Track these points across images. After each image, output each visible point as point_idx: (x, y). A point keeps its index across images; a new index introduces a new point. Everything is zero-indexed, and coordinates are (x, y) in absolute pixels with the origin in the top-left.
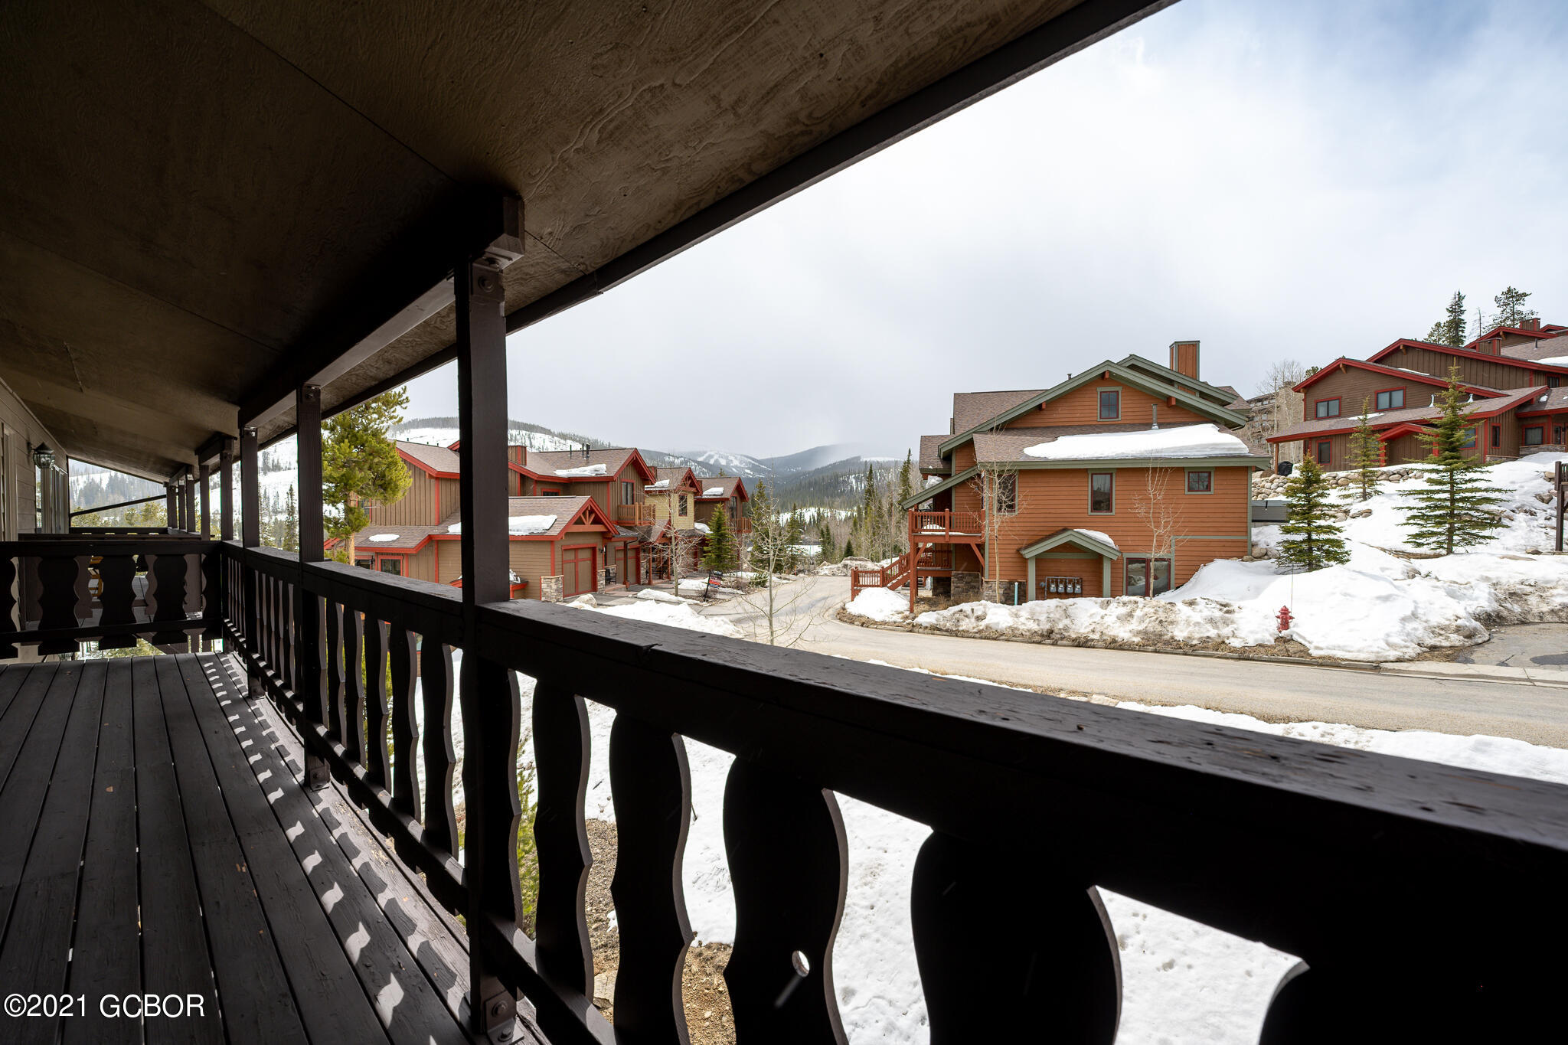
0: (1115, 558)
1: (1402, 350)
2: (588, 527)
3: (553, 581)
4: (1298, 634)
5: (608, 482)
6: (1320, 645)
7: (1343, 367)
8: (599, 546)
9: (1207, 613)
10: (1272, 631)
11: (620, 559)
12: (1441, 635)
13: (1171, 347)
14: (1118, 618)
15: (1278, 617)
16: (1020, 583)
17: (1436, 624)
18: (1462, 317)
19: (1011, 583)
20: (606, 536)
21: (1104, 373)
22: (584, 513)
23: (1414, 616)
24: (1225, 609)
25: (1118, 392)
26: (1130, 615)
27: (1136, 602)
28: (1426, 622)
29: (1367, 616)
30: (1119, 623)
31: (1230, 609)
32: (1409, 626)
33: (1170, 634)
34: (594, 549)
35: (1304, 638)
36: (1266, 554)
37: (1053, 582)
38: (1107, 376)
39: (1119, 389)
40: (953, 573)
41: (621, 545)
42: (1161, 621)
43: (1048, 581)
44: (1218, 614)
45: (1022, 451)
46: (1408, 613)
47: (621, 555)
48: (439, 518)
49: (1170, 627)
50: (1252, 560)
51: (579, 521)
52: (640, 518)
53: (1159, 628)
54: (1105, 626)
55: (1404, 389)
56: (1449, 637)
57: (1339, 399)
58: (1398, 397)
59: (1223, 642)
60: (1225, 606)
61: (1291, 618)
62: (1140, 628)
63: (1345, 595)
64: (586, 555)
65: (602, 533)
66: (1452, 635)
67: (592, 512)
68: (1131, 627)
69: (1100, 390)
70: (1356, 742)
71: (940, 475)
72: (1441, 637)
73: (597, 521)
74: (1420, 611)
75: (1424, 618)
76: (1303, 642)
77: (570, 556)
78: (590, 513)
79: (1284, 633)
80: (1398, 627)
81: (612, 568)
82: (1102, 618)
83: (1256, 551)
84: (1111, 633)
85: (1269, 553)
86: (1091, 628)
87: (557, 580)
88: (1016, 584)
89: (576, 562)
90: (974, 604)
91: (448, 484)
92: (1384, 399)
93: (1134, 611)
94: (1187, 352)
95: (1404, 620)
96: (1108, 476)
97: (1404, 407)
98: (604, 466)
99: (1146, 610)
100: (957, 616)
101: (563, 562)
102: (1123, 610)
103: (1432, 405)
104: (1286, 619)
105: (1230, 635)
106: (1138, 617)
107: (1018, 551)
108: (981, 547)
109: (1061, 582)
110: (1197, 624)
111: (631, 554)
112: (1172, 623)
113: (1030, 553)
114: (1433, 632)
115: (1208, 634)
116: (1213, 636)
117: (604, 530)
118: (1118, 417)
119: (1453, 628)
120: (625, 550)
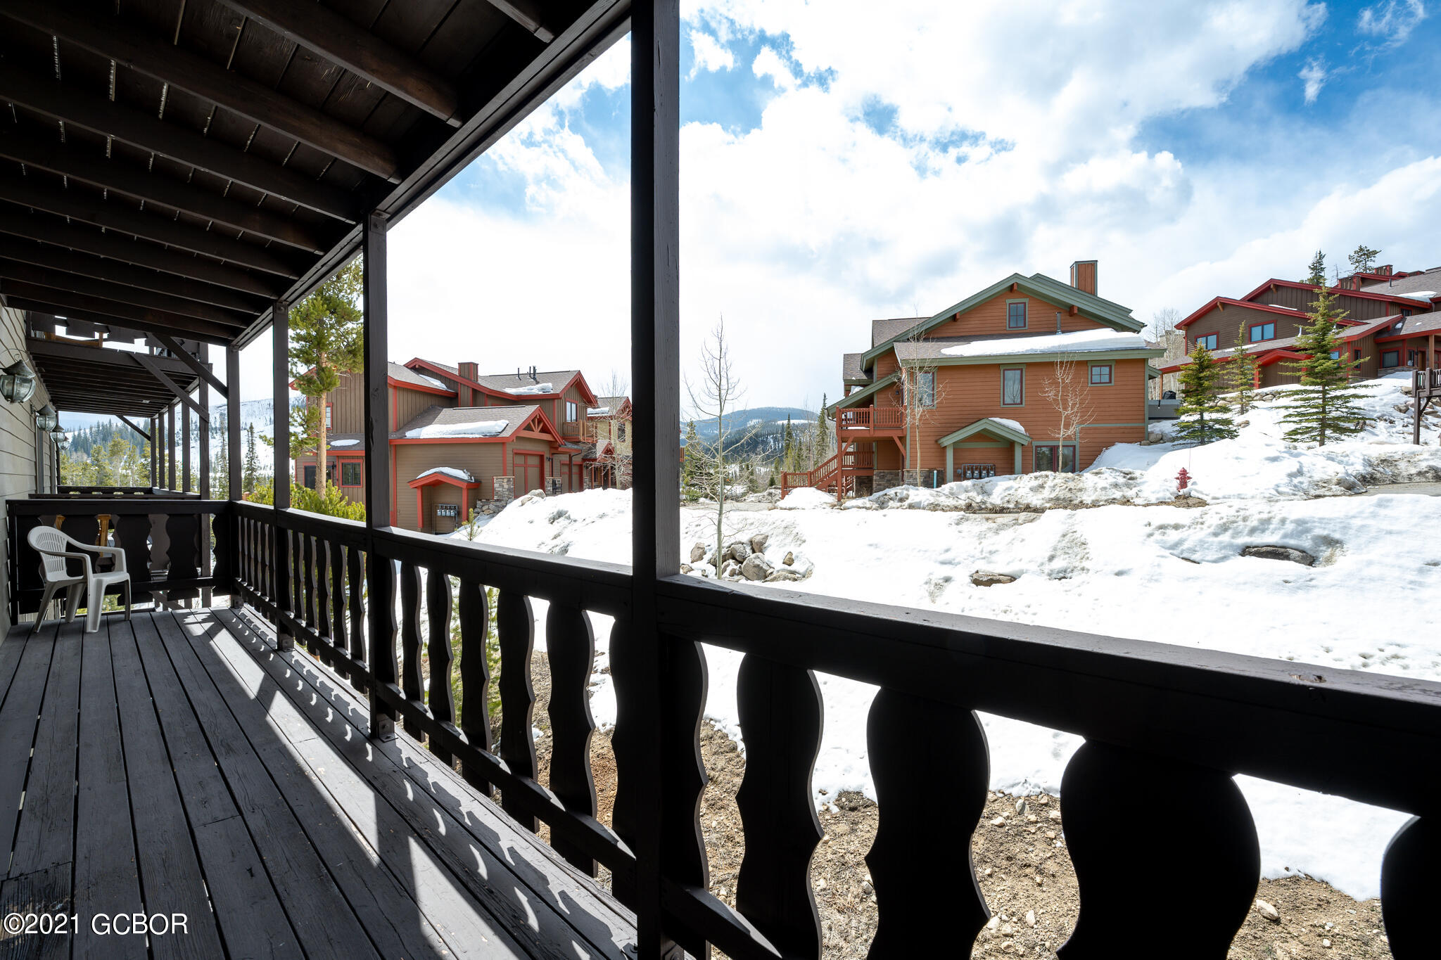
0: (1026, 443)
1: (1273, 289)
2: (536, 434)
3: (505, 480)
4: (1196, 490)
5: (554, 399)
6: (1217, 496)
7: (1218, 306)
8: (547, 455)
9: (1111, 480)
10: (1171, 491)
11: (564, 473)
12: (1324, 487)
13: (1072, 267)
14: (1031, 489)
15: (1177, 478)
16: (938, 472)
17: (1318, 479)
18: (1322, 274)
19: (931, 471)
20: (553, 445)
21: (1013, 285)
22: (533, 421)
23: (1300, 472)
24: (1128, 477)
25: (1025, 303)
26: (1042, 486)
27: (1047, 476)
28: (1310, 477)
29: (1258, 474)
30: (1031, 493)
31: (1133, 476)
32: (1296, 481)
33: (1079, 500)
34: (542, 457)
35: (1202, 493)
36: (1162, 439)
37: (968, 469)
38: (1015, 288)
39: (1026, 300)
40: (875, 472)
41: (565, 458)
42: (1070, 489)
43: (964, 468)
44: (1121, 480)
45: (940, 351)
46: (1294, 470)
47: (566, 469)
48: (396, 426)
49: (1079, 494)
50: (1149, 445)
51: (528, 428)
52: (583, 435)
53: (1069, 495)
54: (1019, 496)
55: (1275, 322)
56: (1331, 489)
57: (1217, 333)
58: (1270, 329)
59: (1128, 501)
60: (1127, 474)
61: (1189, 478)
62: (1053, 496)
63: (1237, 458)
64: (534, 461)
65: (550, 442)
66: (1333, 487)
67: (540, 421)
68: (1043, 496)
69: (1008, 301)
70: (1269, 512)
71: (861, 386)
72: (1324, 489)
73: (545, 430)
74: (1305, 469)
75: (1309, 475)
76: (1200, 496)
77: (520, 460)
78: (537, 421)
79: (1182, 492)
80: (1286, 480)
81: (558, 480)
82: (1016, 490)
83: (1152, 438)
84: (1025, 502)
85: (1164, 438)
86: (1007, 499)
87: (509, 481)
88: (935, 472)
89: (526, 466)
90: (898, 489)
91: (405, 394)
92: (1256, 332)
93: (1045, 483)
94: (1086, 271)
95: (1291, 475)
96: (1019, 372)
97: (1275, 338)
98: (550, 385)
99: (1056, 481)
100: (882, 499)
101: (514, 465)
102: (1035, 483)
103: (1300, 335)
104: (1185, 478)
105: (1134, 496)
106: (1050, 487)
107: (936, 441)
108: (902, 439)
109: (976, 469)
110: (1104, 489)
111: (575, 470)
112: (1080, 490)
113: (948, 441)
114: (1317, 485)
115: (1114, 496)
116: (1118, 497)
117: (552, 439)
118: (1025, 326)
119: (1335, 481)
120: (570, 465)
